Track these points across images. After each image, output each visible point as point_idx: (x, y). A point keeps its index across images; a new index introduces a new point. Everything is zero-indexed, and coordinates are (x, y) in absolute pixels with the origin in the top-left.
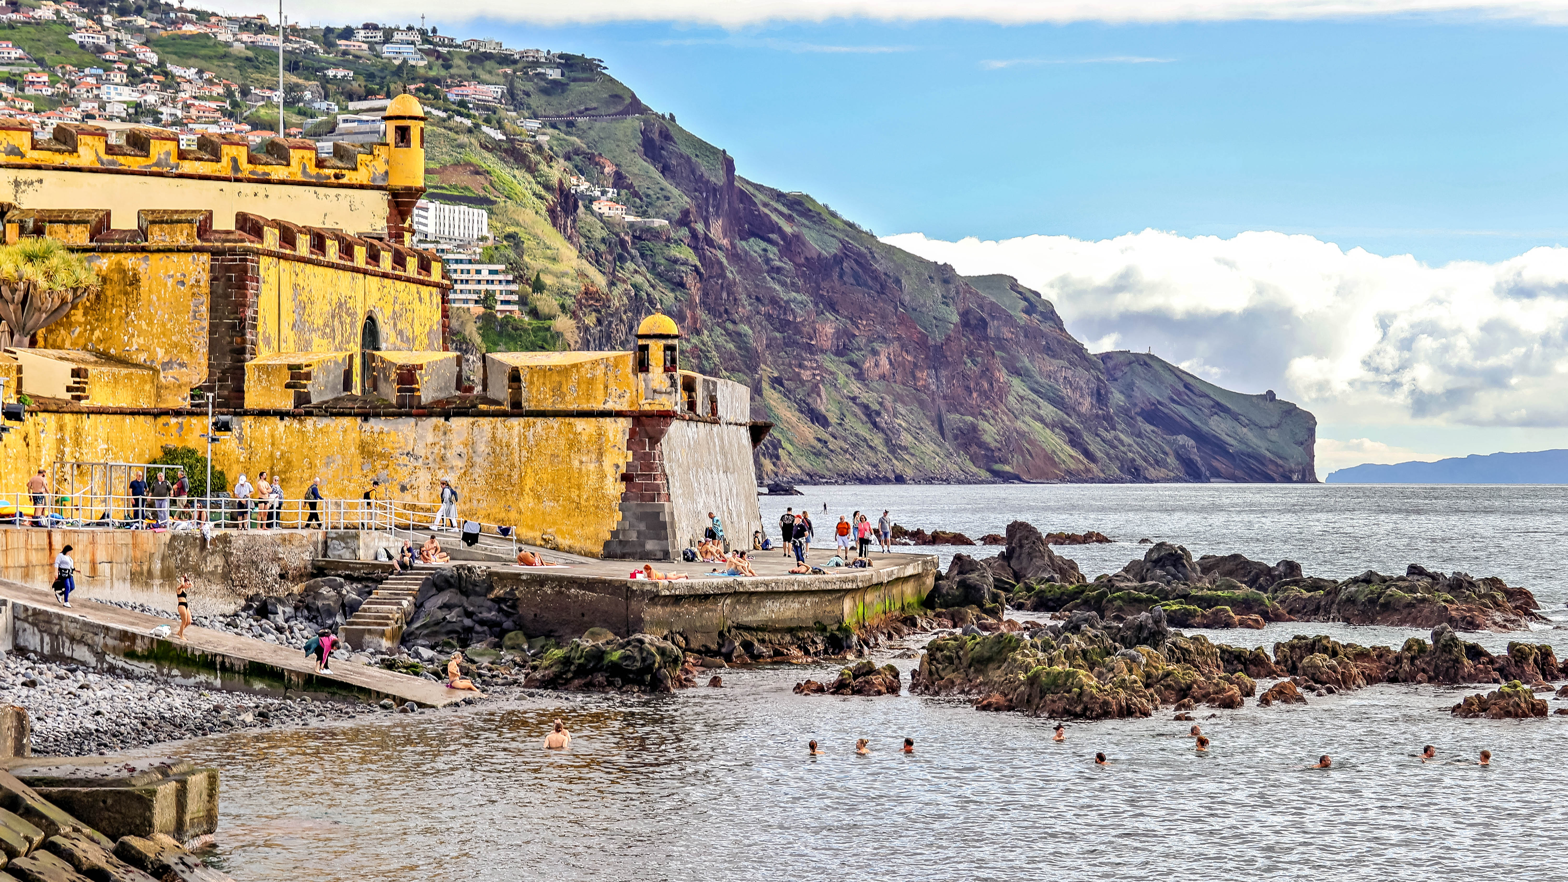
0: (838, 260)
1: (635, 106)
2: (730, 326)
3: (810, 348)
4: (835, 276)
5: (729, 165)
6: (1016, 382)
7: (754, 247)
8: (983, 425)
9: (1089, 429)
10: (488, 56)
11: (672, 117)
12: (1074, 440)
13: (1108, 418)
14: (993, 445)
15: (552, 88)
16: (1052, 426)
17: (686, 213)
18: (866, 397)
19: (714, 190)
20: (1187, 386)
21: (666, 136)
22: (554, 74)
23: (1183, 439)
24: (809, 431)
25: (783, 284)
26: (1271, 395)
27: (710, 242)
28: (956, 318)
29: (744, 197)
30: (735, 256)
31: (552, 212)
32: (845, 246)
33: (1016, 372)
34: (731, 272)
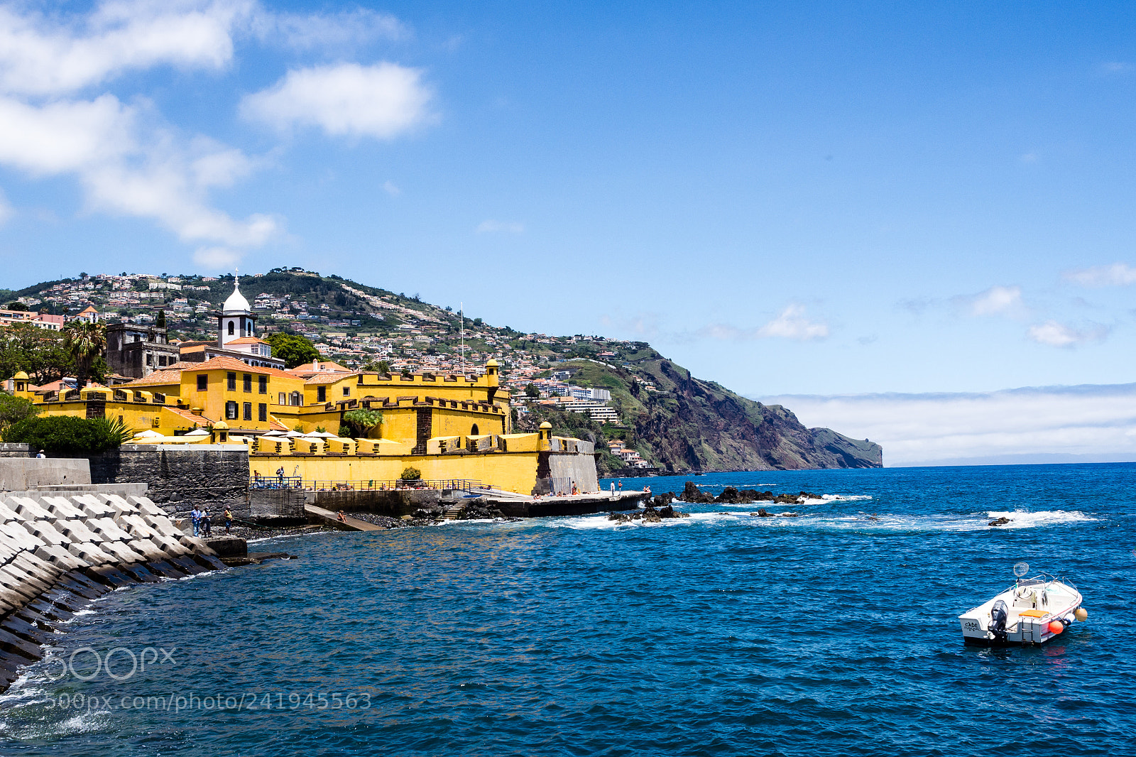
0: (724, 402)
1: (659, 357)
2: (690, 424)
3: (715, 429)
4: (724, 407)
5: (689, 374)
6: (783, 438)
7: (697, 399)
8: (772, 452)
9: (807, 452)
10: (613, 343)
11: (670, 360)
12: (803, 456)
13: (814, 449)
14: (776, 458)
15: (635, 352)
16: (795, 452)
17: (675, 389)
18: (735, 444)
19: (685, 382)
20: (839, 438)
21: (669, 365)
22: (634, 348)
23: (838, 455)
24: (716, 456)
25: (707, 410)
26: (867, 440)
27: (683, 398)
28: (762, 419)
29: (694, 383)
30: (691, 401)
31: (631, 390)
32: (727, 397)
33: (783, 435)
34: (691, 407)
